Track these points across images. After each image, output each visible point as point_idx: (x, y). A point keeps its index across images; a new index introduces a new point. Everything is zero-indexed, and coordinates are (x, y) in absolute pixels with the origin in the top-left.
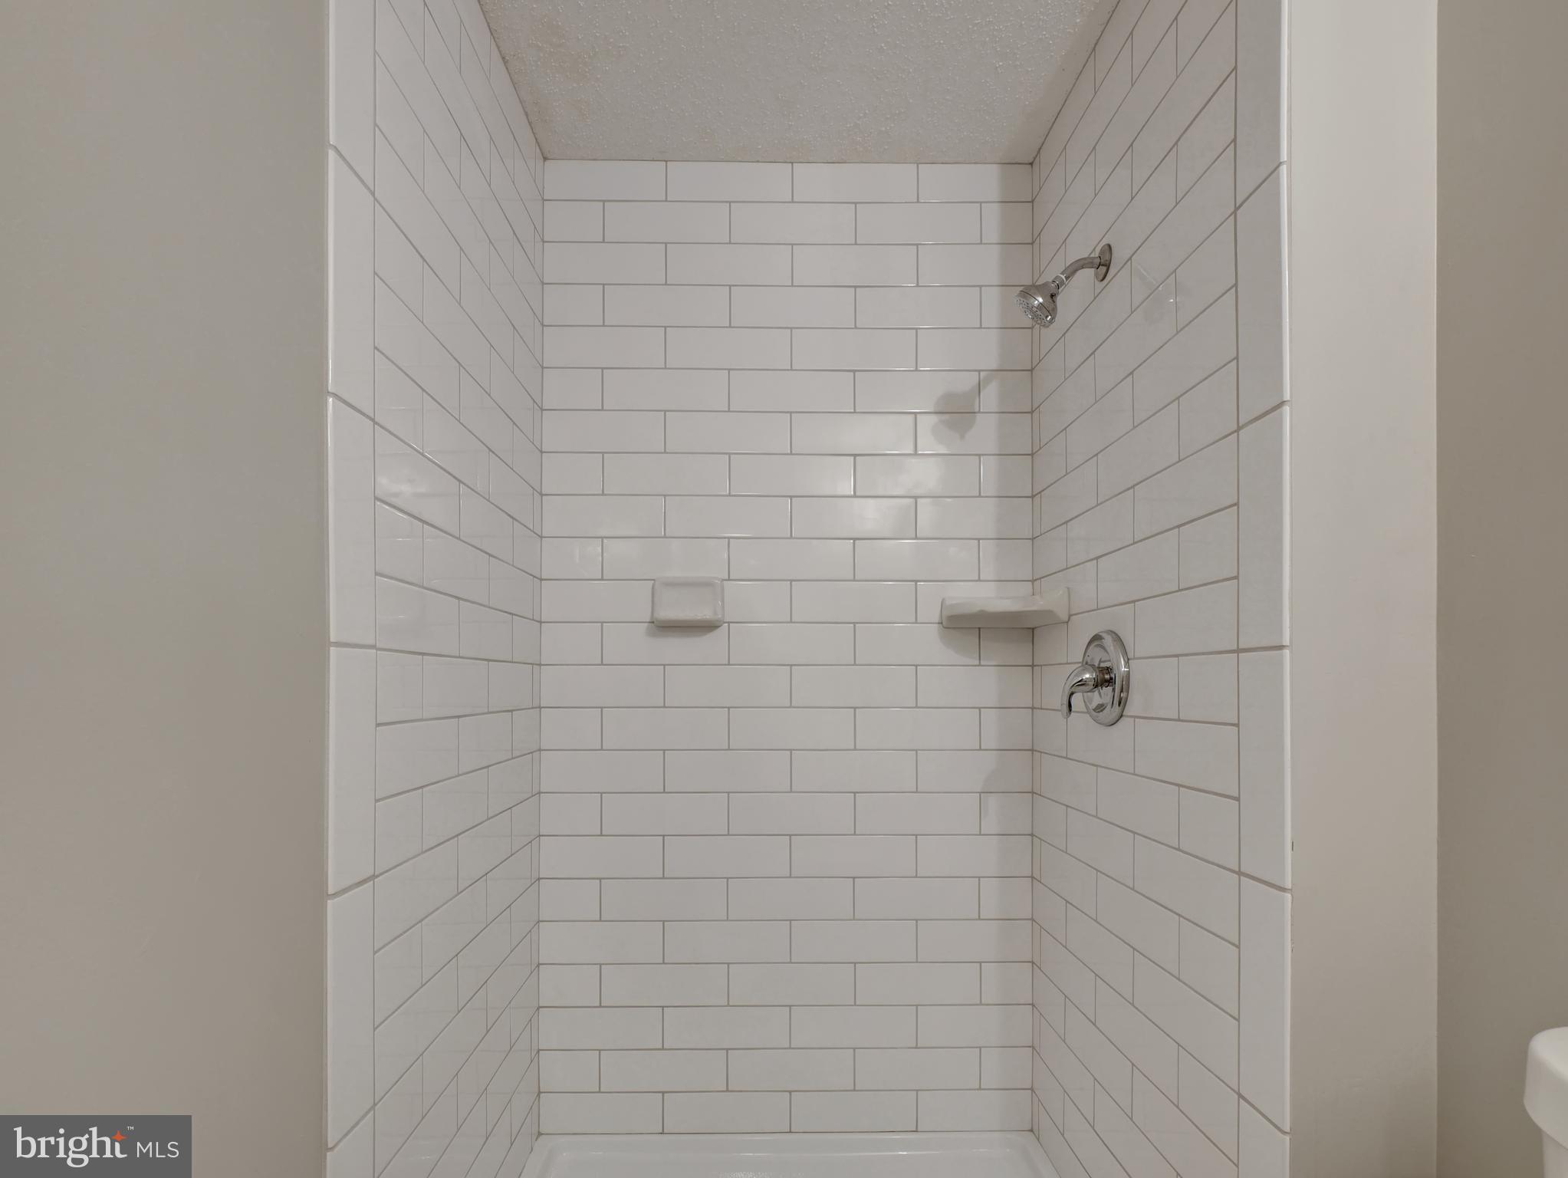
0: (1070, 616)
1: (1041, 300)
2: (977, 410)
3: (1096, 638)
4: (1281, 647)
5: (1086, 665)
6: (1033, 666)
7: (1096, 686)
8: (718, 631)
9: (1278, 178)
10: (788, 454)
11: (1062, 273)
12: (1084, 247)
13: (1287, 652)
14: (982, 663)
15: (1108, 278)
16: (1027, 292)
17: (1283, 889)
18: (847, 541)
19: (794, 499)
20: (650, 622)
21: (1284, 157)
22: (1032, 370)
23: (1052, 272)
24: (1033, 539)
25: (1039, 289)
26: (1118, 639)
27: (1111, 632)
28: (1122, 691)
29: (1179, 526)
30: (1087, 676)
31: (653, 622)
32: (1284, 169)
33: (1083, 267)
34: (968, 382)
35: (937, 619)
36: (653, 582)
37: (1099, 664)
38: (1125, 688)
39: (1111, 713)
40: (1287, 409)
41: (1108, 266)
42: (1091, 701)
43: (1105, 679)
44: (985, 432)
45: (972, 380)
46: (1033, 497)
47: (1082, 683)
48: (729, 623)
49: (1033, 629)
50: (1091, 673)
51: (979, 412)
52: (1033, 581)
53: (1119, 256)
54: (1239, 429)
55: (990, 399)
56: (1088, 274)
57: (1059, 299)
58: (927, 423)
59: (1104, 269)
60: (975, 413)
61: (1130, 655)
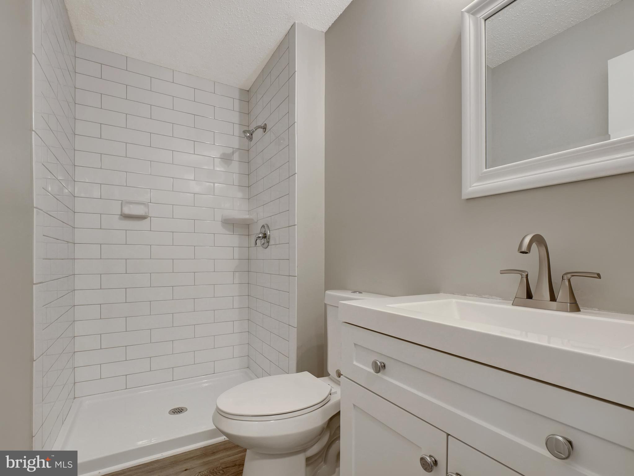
0: (257, 221)
1: (248, 135)
2: (232, 159)
3: (263, 226)
4: (295, 225)
5: (261, 233)
6: (249, 235)
7: (263, 238)
8: (146, 220)
9: (295, 125)
10: (171, 164)
11: (254, 128)
12: (260, 123)
13: (296, 226)
14: (234, 234)
15: (266, 132)
16: (245, 132)
17: (295, 276)
18: (192, 194)
19: (174, 179)
20: (120, 215)
21: (296, 121)
22: (248, 150)
23: (252, 128)
24: (249, 199)
25: (248, 131)
26: (268, 226)
27: (267, 224)
28: (268, 239)
29: (279, 198)
30: (261, 235)
31: (121, 215)
32: (296, 123)
33: (259, 128)
34: (230, 151)
35: (221, 220)
36: (121, 201)
37: (264, 232)
38: (269, 239)
39: (266, 245)
40: (296, 175)
41: (265, 129)
42: (262, 242)
43: (265, 236)
44: (235, 166)
45: (231, 151)
46: (248, 187)
47: (259, 237)
48: (151, 217)
49: (249, 225)
50: (262, 235)
51: (233, 160)
52: (249, 211)
53: (268, 127)
54: (289, 177)
55: (236, 156)
56: (261, 130)
57: (253, 135)
58: (217, 161)
59: (265, 130)
60: (232, 160)
61: (270, 230)
